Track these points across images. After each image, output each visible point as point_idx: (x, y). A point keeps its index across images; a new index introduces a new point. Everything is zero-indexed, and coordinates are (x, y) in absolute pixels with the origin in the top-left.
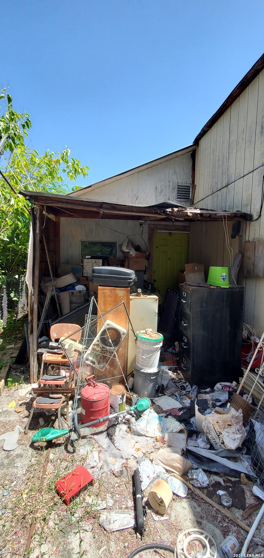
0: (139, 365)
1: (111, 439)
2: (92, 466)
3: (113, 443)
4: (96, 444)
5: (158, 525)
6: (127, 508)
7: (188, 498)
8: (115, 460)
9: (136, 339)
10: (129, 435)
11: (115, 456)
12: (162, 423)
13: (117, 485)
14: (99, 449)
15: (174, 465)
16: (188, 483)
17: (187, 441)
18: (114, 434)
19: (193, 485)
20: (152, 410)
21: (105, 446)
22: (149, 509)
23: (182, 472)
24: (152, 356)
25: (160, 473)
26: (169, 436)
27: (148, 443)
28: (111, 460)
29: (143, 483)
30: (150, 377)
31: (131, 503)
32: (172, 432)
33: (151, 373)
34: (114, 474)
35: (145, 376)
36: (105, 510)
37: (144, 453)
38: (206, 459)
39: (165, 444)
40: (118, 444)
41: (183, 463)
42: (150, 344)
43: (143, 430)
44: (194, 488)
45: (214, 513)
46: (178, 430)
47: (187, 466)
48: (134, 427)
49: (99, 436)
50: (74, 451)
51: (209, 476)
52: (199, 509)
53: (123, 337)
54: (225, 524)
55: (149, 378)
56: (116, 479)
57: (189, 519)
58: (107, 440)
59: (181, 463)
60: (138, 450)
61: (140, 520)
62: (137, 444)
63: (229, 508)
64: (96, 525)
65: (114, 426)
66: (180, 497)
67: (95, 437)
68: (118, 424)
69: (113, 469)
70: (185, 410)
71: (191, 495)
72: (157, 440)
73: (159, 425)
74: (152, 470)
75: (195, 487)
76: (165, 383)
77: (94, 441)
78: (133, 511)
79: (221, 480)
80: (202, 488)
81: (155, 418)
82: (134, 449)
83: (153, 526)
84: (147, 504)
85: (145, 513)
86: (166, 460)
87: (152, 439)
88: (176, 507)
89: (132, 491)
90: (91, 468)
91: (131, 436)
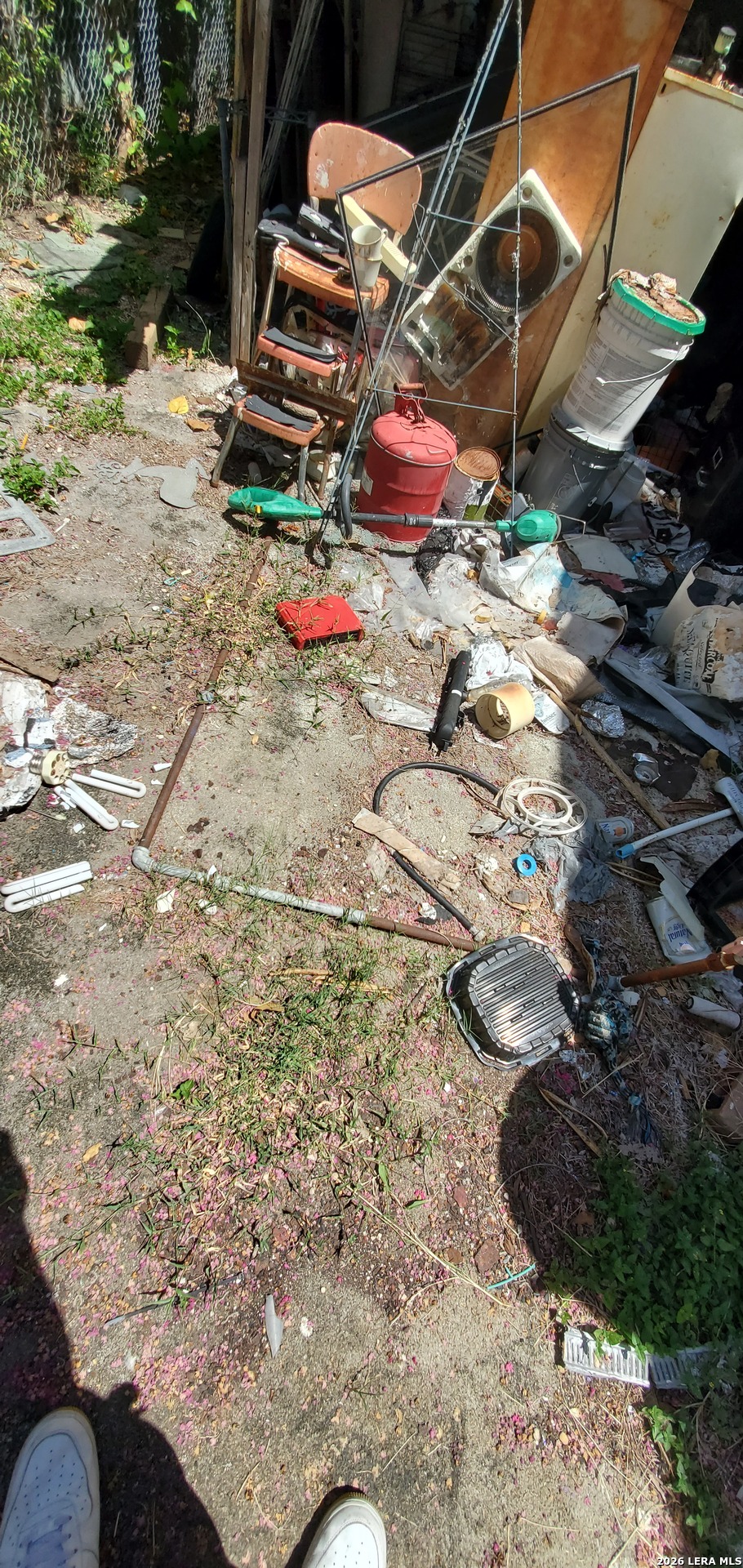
0: (570, 408)
1: (422, 576)
2: (365, 608)
3: (426, 585)
4: (384, 573)
5: (479, 749)
6: (424, 702)
7: (563, 739)
8: (419, 618)
9: (603, 304)
10: (471, 585)
11: (422, 612)
12: (566, 590)
13: (413, 660)
14: (389, 585)
15: (561, 677)
16: (575, 719)
17: (614, 647)
18: (434, 569)
19: (584, 725)
20: (556, 549)
21: (403, 584)
22: (470, 721)
23: (572, 696)
24: (629, 387)
25: (519, 676)
26: (572, 622)
27: (512, 618)
28: (411, 614)
29: (471, 679)
30: (589, 463)
31: (434, 699)
32: (585, 616)
33: (597, 448)
34: (410, 640)
35: (573, 452)
36: (377, 688)
37: (494, 631)
38: (641, 696)
39: (554, 633)
40: (437, 592)
41: (584, 680)
42: (647, 335)
43: (511, 585)
44: (585, 730)
45: (606, 779)
46: (603, 616)
47: (589, 689)
48: (489, 571)
49: (394, 560)
50: (328, 566)
51: (630, 726)
52: (576, 762)
53: (563, 272)
54: (620, 802)
55: (584, 463)
56: (414, 651)
57: (547, 767)
58: (413, 575)
59: (579, 678)
60: (482, 620)
61: (447, 727)
62: (482, 609)
63: (643, 785)
64: (353, 700)
65: (440, 552)
66: (546, 730)
67: (385, 557)
68: (449, 551)
69: (410, 631)
70: (642, 589)
71: (570, 737)
72: (536, 620)
73: (555, 591)
74: (503, 666)
75: (588, 729)
76: (619, 503)
77: (379, 565)
78: (435, 711)
79: (654, 744)
80: (602, 737)
81: (554, 572)
82: (473, 615)
83: (470, 748)
84: (471, 713)
85: (460, 723)
86: (545, 660)
87: (525, 614)
88: (529, 740)
89: (442, 681)
90: (361, 612)
91: (475, 589)
